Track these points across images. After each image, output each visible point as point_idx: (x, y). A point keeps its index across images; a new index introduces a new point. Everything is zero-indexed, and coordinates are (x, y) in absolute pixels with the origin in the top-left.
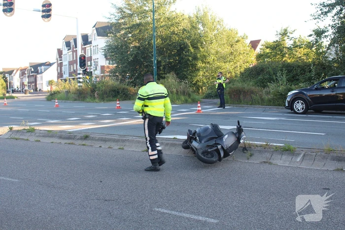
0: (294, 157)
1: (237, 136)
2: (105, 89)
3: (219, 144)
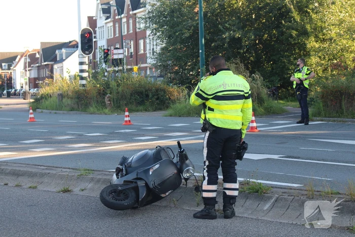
0: (262, 203)
1: (179, 167)
2: (122, 91)
3: (140, 179)
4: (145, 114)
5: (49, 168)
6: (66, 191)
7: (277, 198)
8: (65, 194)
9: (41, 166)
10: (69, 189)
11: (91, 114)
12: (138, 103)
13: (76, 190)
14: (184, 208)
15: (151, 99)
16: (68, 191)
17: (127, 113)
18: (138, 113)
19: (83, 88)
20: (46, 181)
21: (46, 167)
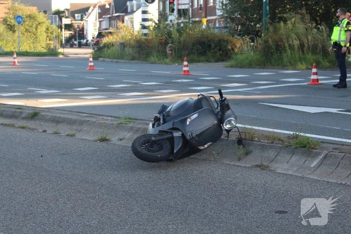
0: (309, 159)
1: (219, 117)
2: (184, 41)
3: (177, 129)
4: (206, 64)
5: (92, 115)
6: (103, 140)
7: (327, 155)
8: (102, 143)
9: (83, 113)
10: (107, 138)
11: (152, 63)
12: (200, 53)
13: (114, 139)
14: (224, 162)
15: (213, 49)
16: (106, 140)
17: (185, 63)
18: (199, 64)
19: (145, 37)
20: (85, 128)
21: (88, 115)
